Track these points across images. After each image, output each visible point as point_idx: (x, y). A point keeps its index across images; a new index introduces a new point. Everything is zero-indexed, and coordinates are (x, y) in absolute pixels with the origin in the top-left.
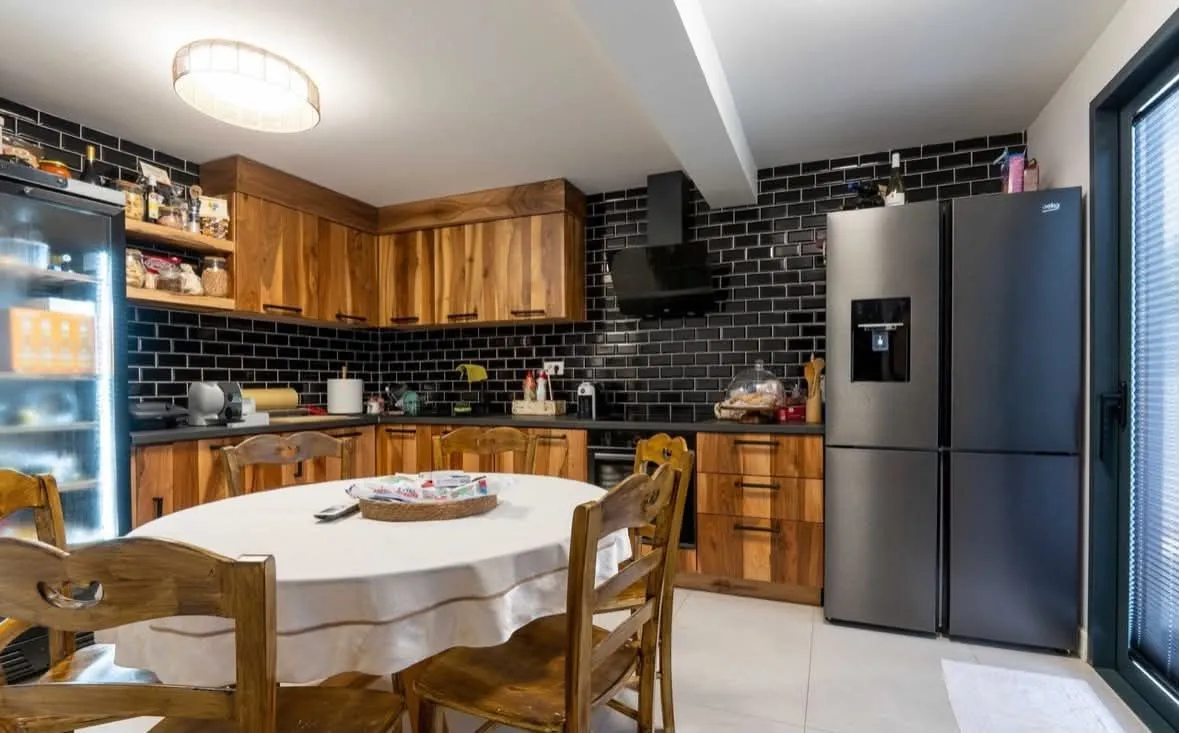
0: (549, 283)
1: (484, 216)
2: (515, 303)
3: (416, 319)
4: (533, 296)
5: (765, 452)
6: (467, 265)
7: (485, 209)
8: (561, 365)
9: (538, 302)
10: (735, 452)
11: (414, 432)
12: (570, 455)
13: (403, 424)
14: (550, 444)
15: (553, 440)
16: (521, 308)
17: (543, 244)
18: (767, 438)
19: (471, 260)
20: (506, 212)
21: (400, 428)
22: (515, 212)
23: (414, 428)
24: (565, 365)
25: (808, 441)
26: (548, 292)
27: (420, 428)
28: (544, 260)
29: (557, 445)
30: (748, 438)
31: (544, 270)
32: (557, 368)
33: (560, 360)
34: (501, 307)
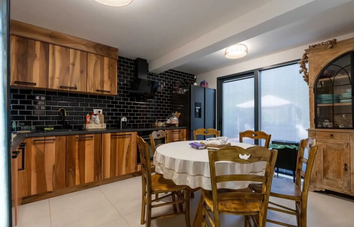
0: (112, 82)
1: (81, 49)
2: (97, 87)
3: (35, 84)
4: (105, 85)
5: (177, 133)
6: (71, 66)
7: (82, 46)
8: (101, 110)
9: (107, 88)
10: (172, 134)
11: (54, 140)
12: (132, 140)
13: (45, 136)
14: (125, 137)
15: (126, 136)
16: (99, 89)
17: (109, 68)
18: (178, 130)
19: (73, 64)
20: (93, 51)
21: (43, 138)
22: (97, 52)
23: (54, 138)
24: (103, 111)
25: (184, 130)
26: (111, 85)
27: (58, 137)
28: (109, 74)
29: (128, 137)
30: (175, 130)
31: (109, 77)
32: (99, 112)
33: (101, 109)
34: (90, 87)
